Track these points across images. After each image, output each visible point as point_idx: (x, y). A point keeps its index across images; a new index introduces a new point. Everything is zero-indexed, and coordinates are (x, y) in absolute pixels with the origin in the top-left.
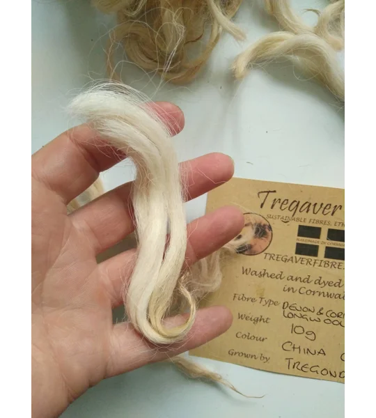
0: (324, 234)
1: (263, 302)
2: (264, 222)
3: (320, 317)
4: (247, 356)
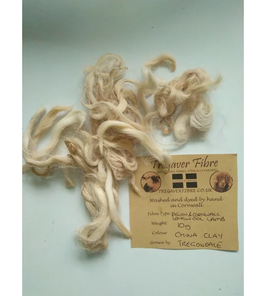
0: (184, 176)
1: (163, 214)
2: (156, 175)
3: (190, 217)
4: (159, 243)
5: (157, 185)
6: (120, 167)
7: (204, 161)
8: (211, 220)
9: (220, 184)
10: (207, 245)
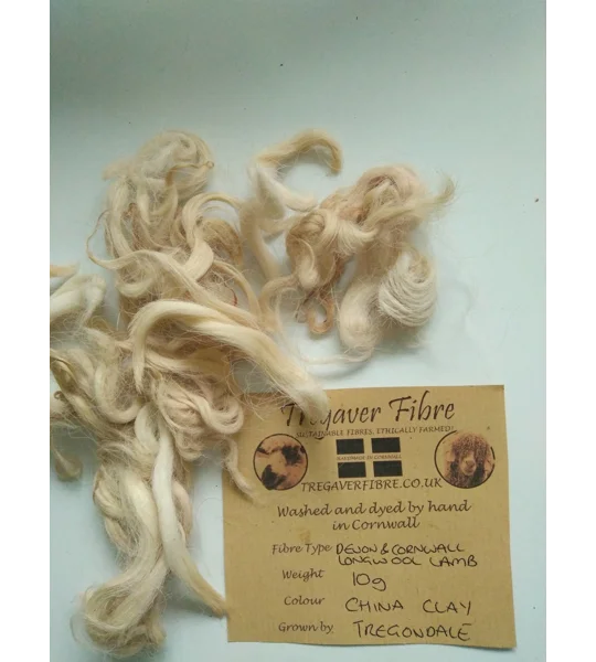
0: (368, 446)
1: (312, 550)
2: (294, 443)
3: (386, 556)
4: (303, 629)
5: (295, 470)
6: (194, 426)
7: (417, 406)
8: (441, 562)
9: (463, 466)
10: (431, 632)
